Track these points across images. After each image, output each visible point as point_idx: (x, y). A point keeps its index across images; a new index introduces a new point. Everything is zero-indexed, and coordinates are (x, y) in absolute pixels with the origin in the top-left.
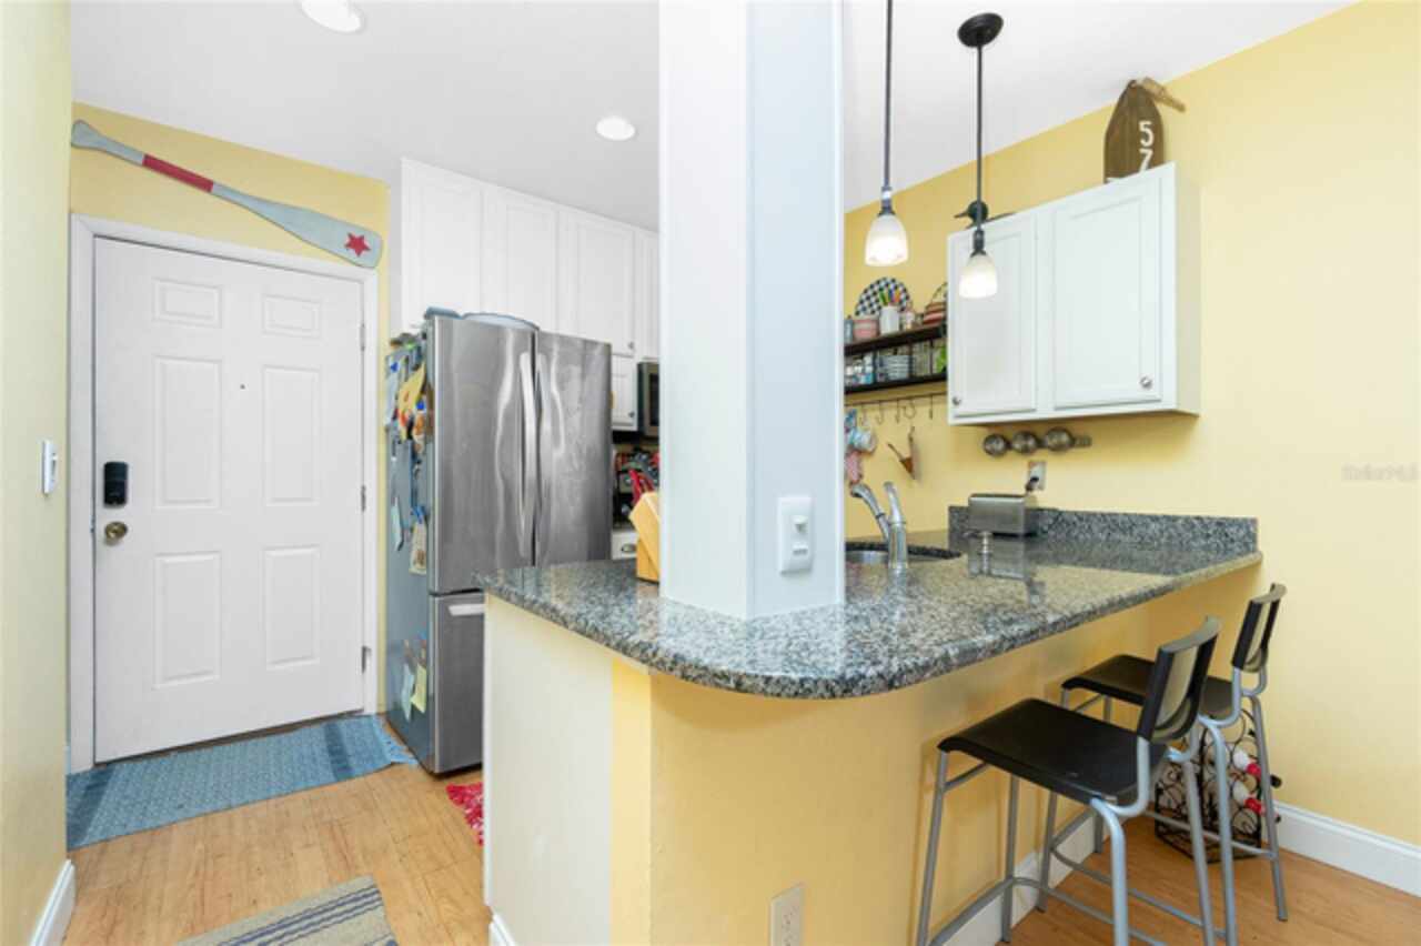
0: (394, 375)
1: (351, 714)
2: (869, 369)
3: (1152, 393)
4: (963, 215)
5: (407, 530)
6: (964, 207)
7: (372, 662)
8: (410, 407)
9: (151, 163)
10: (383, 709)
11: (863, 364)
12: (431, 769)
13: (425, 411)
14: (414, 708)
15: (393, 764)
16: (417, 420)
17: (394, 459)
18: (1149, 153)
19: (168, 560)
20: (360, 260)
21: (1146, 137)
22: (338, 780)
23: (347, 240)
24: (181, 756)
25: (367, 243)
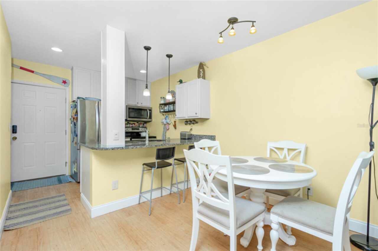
0: (72, 108)
1: (63, 175)
2: (168, 108)
3: (197, 115)
4: (178, 82)
5: (73, 138)
6: (178, 81)
7: (67, 164)
8: (73, 115)
9: (21, 68)
10: (70, 174)
11: (167, 107)
12: (77, 181)
13: (76, 116)
14: (75, 171)
15: (70, 182)
16: (75, 118)
17: (72, 125)
18: (202, 75)
19: (25, 144)
20: (65, 85)
21: (201, 72)
22: (59, 184)
23: (62, 81)
24: (28, 182)
25: (67, 82)
